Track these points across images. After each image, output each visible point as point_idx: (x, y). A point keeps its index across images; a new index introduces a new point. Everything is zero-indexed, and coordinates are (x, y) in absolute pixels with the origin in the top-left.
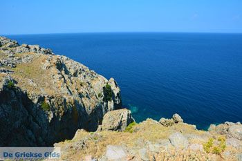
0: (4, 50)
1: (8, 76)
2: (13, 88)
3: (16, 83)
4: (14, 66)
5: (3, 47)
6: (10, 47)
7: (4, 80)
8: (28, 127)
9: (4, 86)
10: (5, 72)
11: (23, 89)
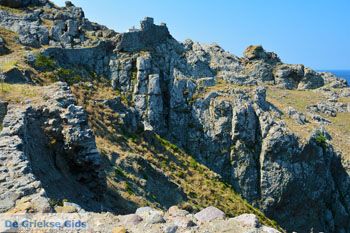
0: (326, 90)
1: (321, 127)
2: (322, 144)
3: (329, 138)
4: (333, 114)
5: (325, 87)
6: (335, 87)
7: (314, 129)
8: (329, 206)
9: (312, 139)
10: (319, 120)
11: (337, 149)
